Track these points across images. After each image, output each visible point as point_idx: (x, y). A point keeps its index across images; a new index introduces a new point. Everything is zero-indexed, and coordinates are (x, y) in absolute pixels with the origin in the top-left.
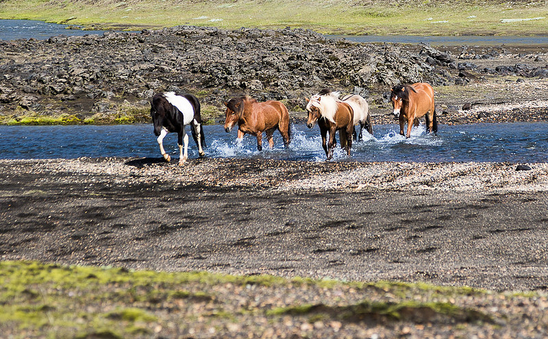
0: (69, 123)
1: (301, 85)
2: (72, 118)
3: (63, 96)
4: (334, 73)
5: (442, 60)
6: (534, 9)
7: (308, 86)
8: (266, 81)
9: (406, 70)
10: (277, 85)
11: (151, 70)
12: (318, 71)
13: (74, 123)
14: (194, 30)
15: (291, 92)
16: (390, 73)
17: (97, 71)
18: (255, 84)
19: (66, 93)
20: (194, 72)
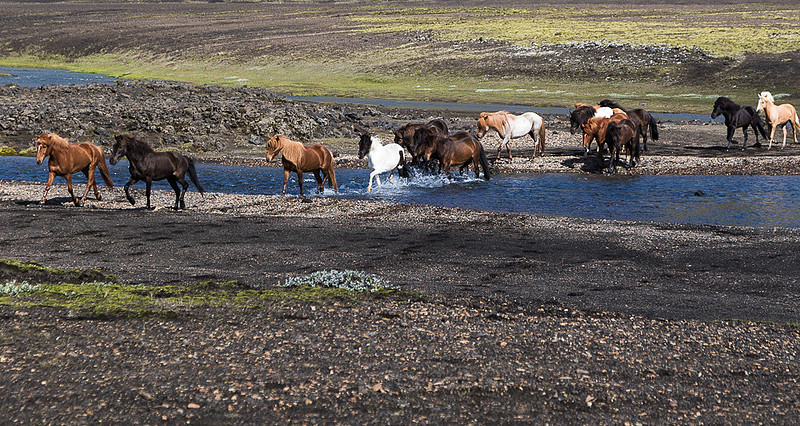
0: (7, 154)
1: (208, 132)
2: (11, 150)
3: (8, 132)
4: (238, 123)
5: (353, 118)
6: (505, 82)
7: (213, 132)
8: (178, 127)
9: (300, 123)
10: (186, 131)
11: (88, 114)
12: (225, 121)
13: (12, 154)
14: (163, 84)
15: (198, 137)
16: (285, 124)
17: (42, 112)
18: (168, 129)
19: (11, 129)
20: (123, 117)
